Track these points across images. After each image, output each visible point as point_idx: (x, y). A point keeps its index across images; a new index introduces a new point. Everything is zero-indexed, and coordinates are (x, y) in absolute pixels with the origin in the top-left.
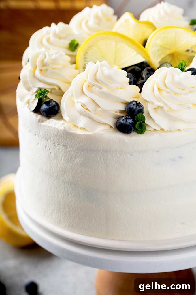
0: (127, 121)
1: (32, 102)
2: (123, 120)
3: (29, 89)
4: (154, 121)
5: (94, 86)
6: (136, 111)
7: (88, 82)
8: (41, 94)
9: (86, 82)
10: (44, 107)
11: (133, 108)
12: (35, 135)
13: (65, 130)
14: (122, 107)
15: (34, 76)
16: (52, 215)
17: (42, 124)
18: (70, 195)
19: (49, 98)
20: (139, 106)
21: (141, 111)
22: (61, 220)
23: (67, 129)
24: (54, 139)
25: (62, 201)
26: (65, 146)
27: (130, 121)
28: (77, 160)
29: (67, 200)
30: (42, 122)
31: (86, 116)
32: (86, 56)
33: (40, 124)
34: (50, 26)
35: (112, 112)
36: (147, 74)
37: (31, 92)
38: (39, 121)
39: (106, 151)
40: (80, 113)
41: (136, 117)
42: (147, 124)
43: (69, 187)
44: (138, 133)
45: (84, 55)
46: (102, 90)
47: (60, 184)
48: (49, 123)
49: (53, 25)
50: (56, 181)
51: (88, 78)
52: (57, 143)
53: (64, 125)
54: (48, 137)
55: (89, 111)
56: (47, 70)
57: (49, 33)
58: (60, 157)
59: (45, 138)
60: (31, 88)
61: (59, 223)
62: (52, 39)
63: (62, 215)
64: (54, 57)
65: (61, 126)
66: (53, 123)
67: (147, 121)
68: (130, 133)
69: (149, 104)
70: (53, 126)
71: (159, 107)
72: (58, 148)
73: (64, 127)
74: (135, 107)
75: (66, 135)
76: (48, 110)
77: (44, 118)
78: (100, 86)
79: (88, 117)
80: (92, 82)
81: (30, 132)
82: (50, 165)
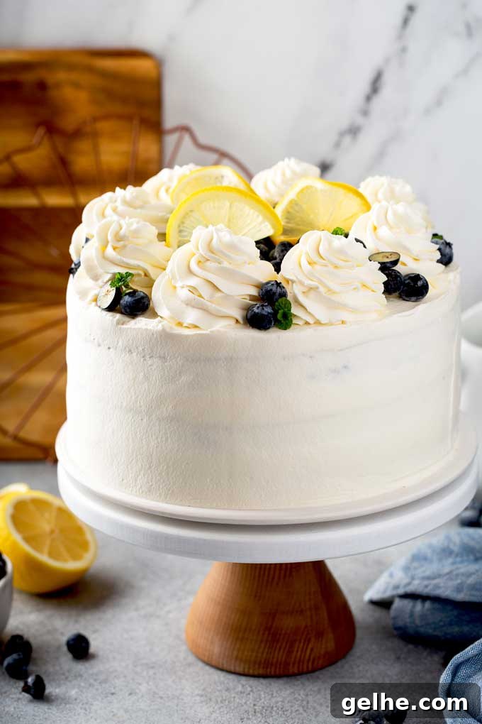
0: (263, 309)
1: (104, 296)
2: (258, 307)
3: (96, 278)
4: (306, 309)
5: (208, 260)
6: (277, 294)
7: (197, 255)
8: (120, 280)
9: (195, 256)
10: (127, 299)
11: (271, 290)
12: (109, 348)
13: (164, 330)
14: (254, 292)
15: (104, 257)
16: (136, 480)
17: (124, 326)
18: (169, 440)
19: (131, 288)
20: (280, 287)
21: (284, 295)
22: (152, 485)
23: (168, 330)
24: (143, 350)
25: (155, 453)
26: (163, 358)
27: (268, 310)
28: (183, 378)
29: (164, 448)
30: (123, 324)
31: (198, 308)
32: (182, 228)
33: (120, 328)
34: (114, 191)
35: (239, 298)
36: (282, 251)
37: (100, 283)
38: (118, 323)
39: (231, 359)
40: (187, 305)
41: (277, 303)
42: (295, 313)
43: (167, 426)
44: (280, 328)
45: (179, 226)
46: (222, 265)
47: (152, 423)
48: (136, 323)
49: (118, 189)
50: (145, 420)
51: (198, 249)
52: (149, 354)
53: (163, 323)
54: (134, 346)
55: (202, 298)
56: (124, 247)
57: (116, 201)
58: (154, 378)
59: (127, 349)
60: (100, 276)
61: (149, 492)
62: (121, 208)
63: (154, 478)
64: (134, 226)
65: (157, 326)
66: (142, 323)
67: (294, 310)
68: (269, 328)
69: (294, 284)
70: (144, 327)
71: (311, 289)
72: (150, 362)
73: (163, 326)
74: (274, 288)
75: (166, 338)
76: (133, 303)
77: (126, 319)
78: (219, 259)
79: (201, 309)
80: (205, 254)
81: (99, 345)
82: (135, 394)
